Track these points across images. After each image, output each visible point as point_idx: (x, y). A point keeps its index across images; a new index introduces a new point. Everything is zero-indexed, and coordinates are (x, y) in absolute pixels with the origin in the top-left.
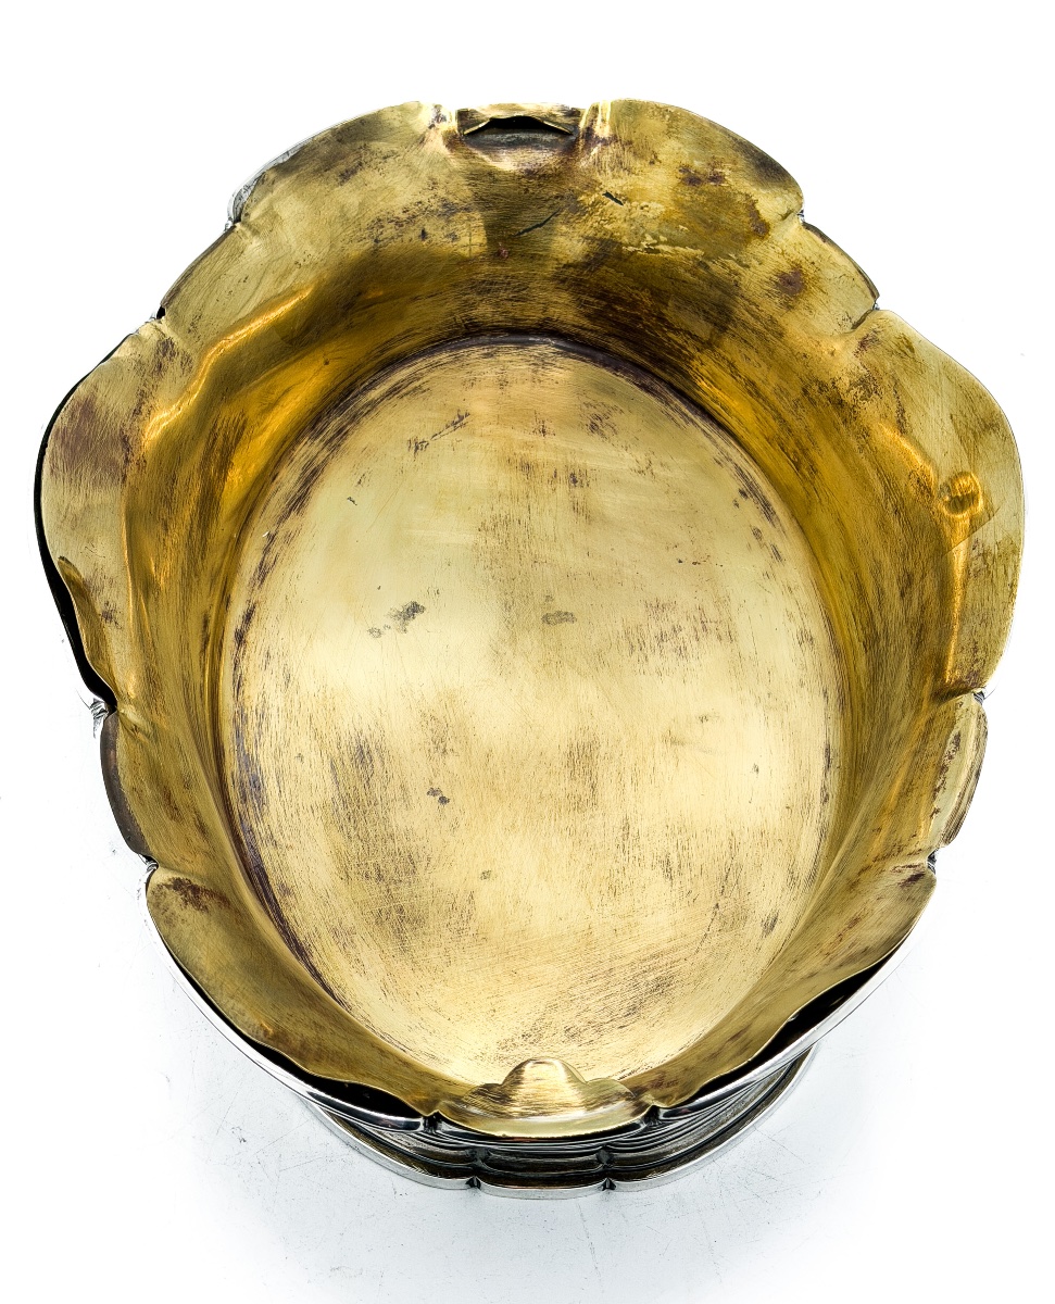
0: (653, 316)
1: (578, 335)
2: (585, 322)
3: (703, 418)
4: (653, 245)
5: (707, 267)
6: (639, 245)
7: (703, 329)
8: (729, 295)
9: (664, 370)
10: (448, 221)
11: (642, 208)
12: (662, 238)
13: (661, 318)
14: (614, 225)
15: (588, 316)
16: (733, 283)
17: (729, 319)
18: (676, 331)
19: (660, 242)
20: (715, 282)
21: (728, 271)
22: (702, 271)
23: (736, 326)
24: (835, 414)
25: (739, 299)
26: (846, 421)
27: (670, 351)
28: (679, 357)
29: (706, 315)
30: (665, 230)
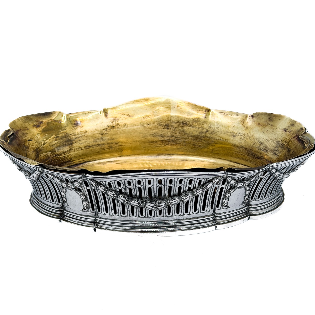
0: (54, 156)
3: (78, 166)
4: (44, 142)
5: (58, 137)
6: (42, 145)
7: (67, 148)
8: (67, 137)
11: (36, 138)
13: (56, 155)
14: (35, 145)
16: (66, 134)
17: (72, 141)
18: (61, 155)
19: (45, 141)
20: (62, 138)
21: (63, 133)
22: (58, 138)
23: (74, 141)
24: (114, 130)
25: (70, 136)
26: (118, 128)
27: (62, 160)
28: (65, 159)
29: (66, 145)
30: (44, 138)
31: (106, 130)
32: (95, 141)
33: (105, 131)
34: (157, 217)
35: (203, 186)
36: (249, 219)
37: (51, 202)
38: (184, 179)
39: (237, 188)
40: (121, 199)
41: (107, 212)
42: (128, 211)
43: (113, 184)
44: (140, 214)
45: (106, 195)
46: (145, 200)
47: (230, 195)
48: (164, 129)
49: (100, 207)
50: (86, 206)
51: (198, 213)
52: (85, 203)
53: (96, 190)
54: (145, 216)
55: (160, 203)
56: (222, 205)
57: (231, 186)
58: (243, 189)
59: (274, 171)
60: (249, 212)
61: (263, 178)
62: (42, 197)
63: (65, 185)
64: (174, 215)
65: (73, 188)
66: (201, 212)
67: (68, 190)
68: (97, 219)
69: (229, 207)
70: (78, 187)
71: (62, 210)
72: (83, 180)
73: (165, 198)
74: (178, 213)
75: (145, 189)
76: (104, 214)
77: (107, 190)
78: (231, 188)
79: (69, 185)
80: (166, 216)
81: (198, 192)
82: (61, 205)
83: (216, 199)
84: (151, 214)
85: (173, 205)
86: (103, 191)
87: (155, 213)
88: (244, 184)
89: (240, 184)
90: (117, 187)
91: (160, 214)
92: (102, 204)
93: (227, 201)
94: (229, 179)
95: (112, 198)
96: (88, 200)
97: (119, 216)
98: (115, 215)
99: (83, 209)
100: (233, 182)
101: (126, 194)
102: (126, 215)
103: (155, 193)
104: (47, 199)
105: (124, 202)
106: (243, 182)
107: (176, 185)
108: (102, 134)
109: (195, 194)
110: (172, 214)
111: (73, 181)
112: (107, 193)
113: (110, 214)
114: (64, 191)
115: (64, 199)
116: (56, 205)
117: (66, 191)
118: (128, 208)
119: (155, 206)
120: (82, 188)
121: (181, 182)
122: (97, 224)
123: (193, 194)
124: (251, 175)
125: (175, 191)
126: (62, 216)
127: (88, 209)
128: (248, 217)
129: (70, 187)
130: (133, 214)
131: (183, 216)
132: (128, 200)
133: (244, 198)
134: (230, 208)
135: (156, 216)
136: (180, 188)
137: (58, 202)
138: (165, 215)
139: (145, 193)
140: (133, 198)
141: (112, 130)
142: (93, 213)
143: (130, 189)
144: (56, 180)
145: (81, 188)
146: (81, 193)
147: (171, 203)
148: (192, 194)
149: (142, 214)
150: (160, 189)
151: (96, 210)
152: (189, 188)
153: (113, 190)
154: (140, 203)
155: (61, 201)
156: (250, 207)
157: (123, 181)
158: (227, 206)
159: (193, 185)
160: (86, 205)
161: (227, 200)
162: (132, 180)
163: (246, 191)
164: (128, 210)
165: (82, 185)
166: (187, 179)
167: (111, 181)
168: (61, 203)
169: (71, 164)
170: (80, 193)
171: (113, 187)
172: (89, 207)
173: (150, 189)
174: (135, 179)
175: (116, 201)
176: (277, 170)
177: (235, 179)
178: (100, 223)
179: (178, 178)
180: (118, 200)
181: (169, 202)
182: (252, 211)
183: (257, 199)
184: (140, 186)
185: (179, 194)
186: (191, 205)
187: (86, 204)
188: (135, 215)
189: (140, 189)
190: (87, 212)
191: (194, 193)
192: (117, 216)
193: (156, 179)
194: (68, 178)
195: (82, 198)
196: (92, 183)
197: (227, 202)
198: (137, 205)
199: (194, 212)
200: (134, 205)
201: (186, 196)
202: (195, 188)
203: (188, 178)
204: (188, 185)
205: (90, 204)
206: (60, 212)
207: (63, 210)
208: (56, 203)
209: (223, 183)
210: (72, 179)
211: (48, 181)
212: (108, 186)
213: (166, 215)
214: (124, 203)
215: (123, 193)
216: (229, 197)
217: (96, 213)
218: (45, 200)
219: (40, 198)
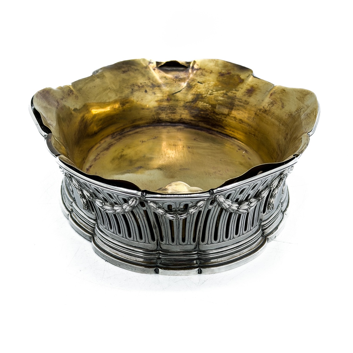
0: (212, 112)
1: (190, 123)
2: (192, 119)
3: (227, 137)
4: (212, 93)
5: (227, 94)
6: (207, 94)
7: (226, 111)
8: (233, 99)
9: (215, 128)
10: (153, 89)
11: (208, 84)
12: (214, 90)
13: (214, 112)
14: (200, 89)
15: (193, 117)
16: (234, 96)
18: (218, 115)
19: (213, 92)
20: (229, 98)
21: (233, 94)
22: (225, 96)
23: (235, 107)
25: (236, 100)
26: (267, 114)
27: (217, 121)
28: (220, 122)
29: (227, 107)
30: (215, 88)
33: (259, 111)
169: (223, 130)
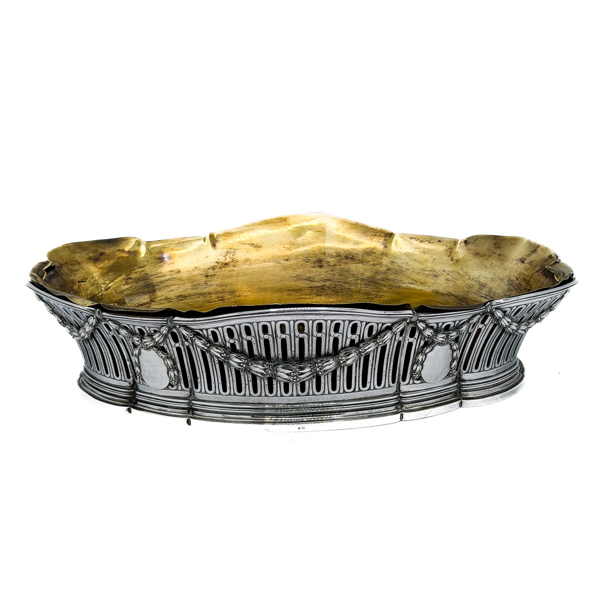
4: (106, 286)
5: (130, 278)
6: (102, 291)
7: (145, 299)
8: (147, 279)
11: (92, 278)
12: (107, 282)
14: (90, 290)
16: (144, 275)
17: (154, 286)
19: (108, 284)
20: (138, 280)
21: (139, 273)
22: (130, 281)
23: (158, 286)
24: (228, 269)
25: (151, 277)
26: (234, 266)
29: (144, 293)
30: (105, 279)
31: (214, 269)
32: (194, 287)
33: (211, 270)
34: (298, 395)
35: (376, 337)
36: (461, 405)
37: (114, 379)
38: (341, 322)
39: (437, 344)
40: (235, 361)
41: (210, 388)
42: (247, 386)
43: (220, 334)
44: (267, 390)
45: (208, 356)
46: (276, 363)
47: (424, 357)
48: (314, 267)
49: (199, 380)
50: (174, 379)
51: (369, 389)
52: (172, 374)
53: (191, 347)
54: (276, 395)
55: (302, 369)
56: (411, 377)
57: (426, 339)
58: (448, 346)
59: (499, 314)
60: (460, 393)
61: (483, 329)
62: (99, 370)
63: (138, 341)
64: (326, 392)
65: (152, 346)
66: (375, 388)
67: (143, 351)
68: (193, 402)
69: (423, 382)
70: (160, 343)
71: (133, 391)
72: (170, 329)
73: (310, 359)
74: (334, 388)
75: (275, 343)
76: (205, 392)
77: (210, 346)
78: (426, 344)
79: (145, 340)
80: (314, 394)
81: (368, 349)
82: (132, 383)
83: (400, 365)
84: (287, 391)
85: (325, 371)
86: (203, 346)
87: (294, 388)
88: (447, 336)
89: (440, 337)
90: (227, 338)
91: (303, 390)
92: (201, 374)
93: (419, 368)
94: (421, 326)
95: (219, 361)
96: (177, 367)
97: (232, 396)
98: (223, 393)
99: (169, 385)
100: (428, 332)
101: (242, 353)
102: (243, 393)
103: (293, 350)
104: (107, 373)
105: (239, 367)
106: (446, 332)
107: (330, 335)
108: (207, 276)
109: (363, 353)
110: (324, 391)
111: (152, 332)
112: (210, 351)
113: (215, 392)
114: (137, 354)
115: (137, 369)
116: (122, 382)
117: (140, 353)
118: (247, 380)
119: (294, 373)
120: (167, 345)
121: (337, 328)
122: (193, 412)
123: (360, 352)
124: (460, 321)
125: (327, 345)
126: (131, 403)
127: (177, 385)
128: (460, 401)
129: (147, 344)
130: (255, 391)
131: (343, 395)
132: (247, 364)
133: (451, 365)
134: (426, 382)
135: (295, 394)
136: (336, 340)
137: (126, 377)
138: (311, 393)
139: (276, 351)
140: (255, 360)
141: (223, 269)
142: (186, 393)
143: (250, 343)
144: (123, 332)
145: (165, 346)
146: (165, 355)
147: (321, 369)
148: (358, 352)
149: (271, 391)
150: (302, 341)
151: (192, 387)
152: (352, 341)
153: (220, 346)
154: (267, 369)
155: (131, 375)
156: (463, 384)
157: (237, 326)
158: (420, 378)
159: (359, 336)
160: (175, 377)
161: (420, 366)
162: (252, 324)
163: (453, 351)
164: (247, 383)
165: (168, 340)
166: (347, 322)
167: (217, 328)
168: (131, 379)
170: (163, 354)
171: (220, 340)
172: (179, 382)
173: (284, 341)
174: (258, 323)
175: (225, 367)
176: (505, 312)
177: (432, 327)
178: (197, 410)
179: (332, 321)
180: (229, 365)
181: (319, 367)
182: (465, 391)
183: (474, 370)
184: (266, 337)
185: (336, 352)
186: (357, 373)
187: (175, 375)
188: (259, 393)
189: (267, 342)
190: (176, 390)
191: (361, 350)
192: (228, 395)
193: (295, 321)
194: (144, 327)
195: (168, 365)
196: (184, 332)
197: (420, 371)
198: (263, 371)
199: (362, 388)
200: (257, 372)
201: (348, 356)
202: (362, 341)
203: (350, 321)
204: (349, 335)
205: (181, 375)
206: (129, 395)
207: (135, 391)
208: (124, 380)
209: (412, 335)
210: (149, 328)
211: (109, 337)
212: (211, 337)
213: (313, 392)
214: (239, 369)
215: (238, 350)
216: (423, 361)
217: (192, 392)
218: (104, 376)
219: (96, 372)
